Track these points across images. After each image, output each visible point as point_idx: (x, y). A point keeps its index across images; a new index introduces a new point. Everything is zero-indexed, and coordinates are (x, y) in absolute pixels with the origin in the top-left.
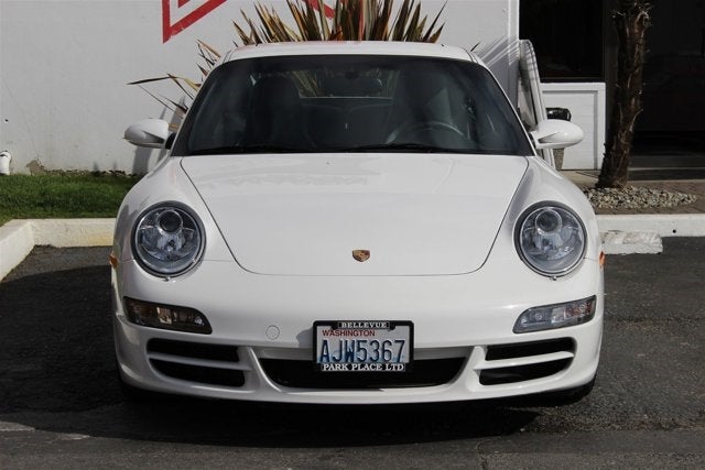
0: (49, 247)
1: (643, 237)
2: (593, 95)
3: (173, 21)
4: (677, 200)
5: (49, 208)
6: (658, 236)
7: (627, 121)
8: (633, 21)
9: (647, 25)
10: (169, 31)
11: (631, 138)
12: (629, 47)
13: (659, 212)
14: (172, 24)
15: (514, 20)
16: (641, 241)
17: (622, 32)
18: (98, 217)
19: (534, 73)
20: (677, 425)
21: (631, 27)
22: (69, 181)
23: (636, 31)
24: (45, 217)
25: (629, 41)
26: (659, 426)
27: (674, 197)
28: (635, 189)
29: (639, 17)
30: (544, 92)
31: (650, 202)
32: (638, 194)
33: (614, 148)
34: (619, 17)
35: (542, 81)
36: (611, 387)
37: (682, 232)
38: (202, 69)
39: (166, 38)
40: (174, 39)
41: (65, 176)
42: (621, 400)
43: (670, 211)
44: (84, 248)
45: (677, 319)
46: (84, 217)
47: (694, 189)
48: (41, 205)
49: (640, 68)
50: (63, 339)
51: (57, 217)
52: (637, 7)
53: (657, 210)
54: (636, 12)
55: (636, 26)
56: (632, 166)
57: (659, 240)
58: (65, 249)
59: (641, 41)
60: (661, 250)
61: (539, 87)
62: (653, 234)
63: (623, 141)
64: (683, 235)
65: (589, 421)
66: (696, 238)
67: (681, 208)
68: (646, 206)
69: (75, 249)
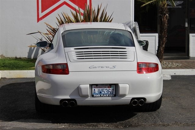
0: (5, 78)
1: (166, 75)
2: (154, 37)
3: (40, 17)
4: (176, 65)
5: (5, 68)
6: (170, 75)
7: (163, 44)
8: (164, 17)
9: (168, 18)
10: (39, 20)
11: (164, 49)
12: (163, 24)
13: (171, 69)
14: (39, 18)
15: (132, 16)
16: (165, 76)
17: (161, 20)
18: (18, 70)
19: (138, 31)
20: (169, 125)
21: (164, 19)
22: (11, 60)
23: (165, 20)
24: (4, 70)
25: (163, 22)
26: (164, 125)
27: (175, 64)
28: (165, 62)
29: (166, 16)
30: (141, 36)
31: (169, 66)
32: (166, 64)
33: (159, 51)
34: (160, 16)
35: (140, 33)
36: (152, 115)
37: (177, 74)
38: (47, 30)
39: (38, 21)
40: (40, 22)
41: (10, 59)
42: (155, 119)
43: (174, 68)
44: (14, 78)
45: (173, 97)
46: (15, 70)
47: (181, 62)
48: (3, 67)
49: (166, 30)
50: (6, 103)
51: (7, 70)
52: (165, 13)
53: (170, 68)
54: (165, 14)
55: (165, 18)
56: (164, 56)
57: (170, 76)
58: (9, 79)
59: (166, 22)
60: (171, 79)
61: (139, 35)
62: (168, 74)
63: (162, 49)
64: (177, 75)
65: (145, 124)
66: (181, 76)
67: (177, 67)
68: (168, 67)
69: (12, 79)
